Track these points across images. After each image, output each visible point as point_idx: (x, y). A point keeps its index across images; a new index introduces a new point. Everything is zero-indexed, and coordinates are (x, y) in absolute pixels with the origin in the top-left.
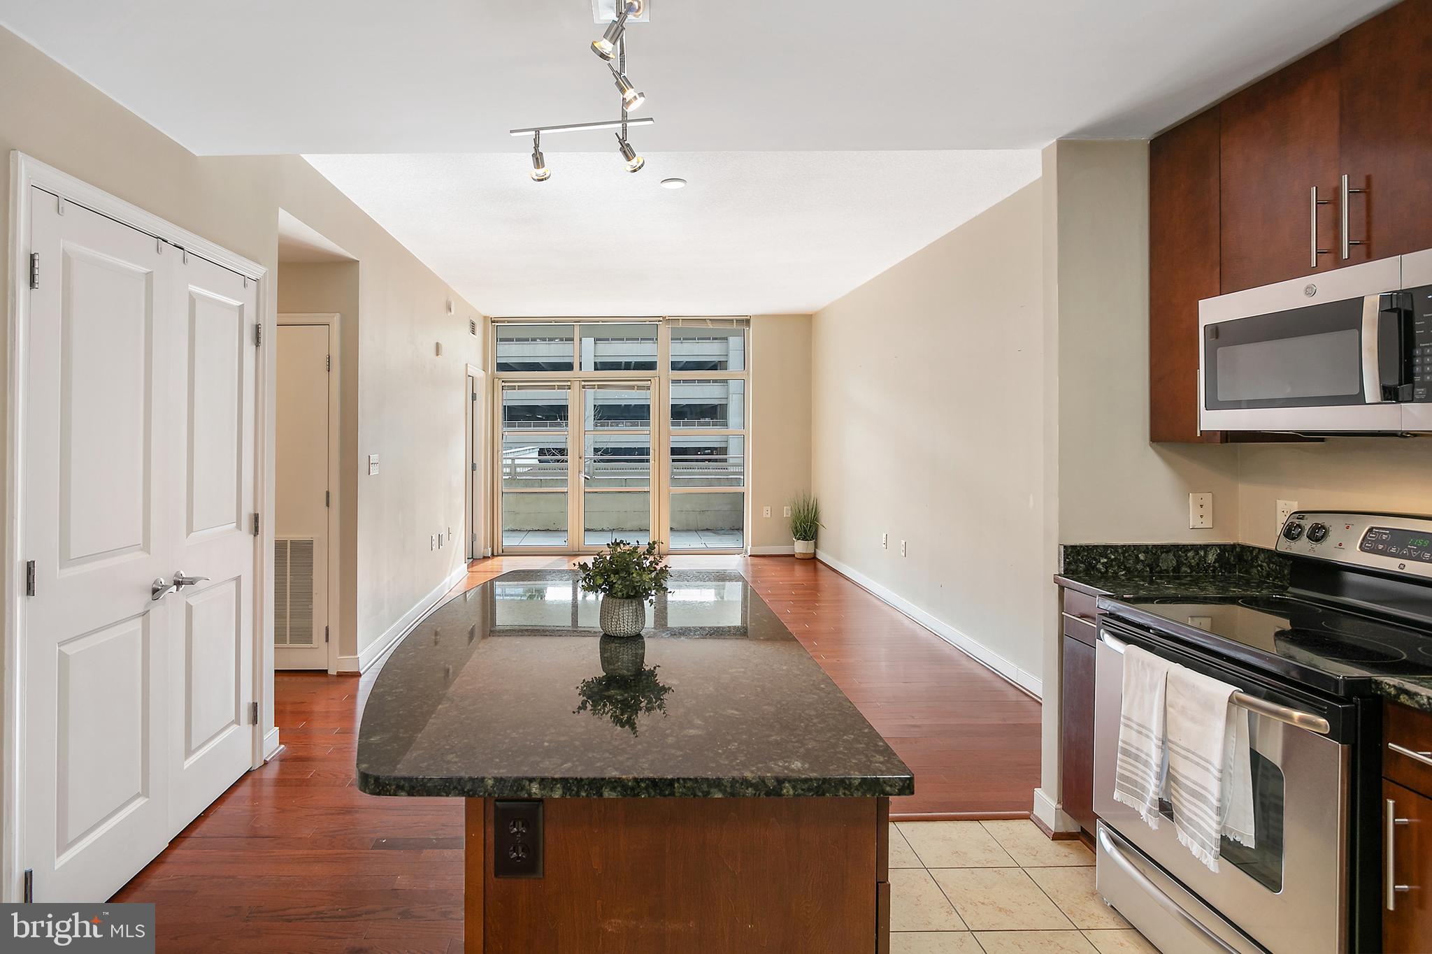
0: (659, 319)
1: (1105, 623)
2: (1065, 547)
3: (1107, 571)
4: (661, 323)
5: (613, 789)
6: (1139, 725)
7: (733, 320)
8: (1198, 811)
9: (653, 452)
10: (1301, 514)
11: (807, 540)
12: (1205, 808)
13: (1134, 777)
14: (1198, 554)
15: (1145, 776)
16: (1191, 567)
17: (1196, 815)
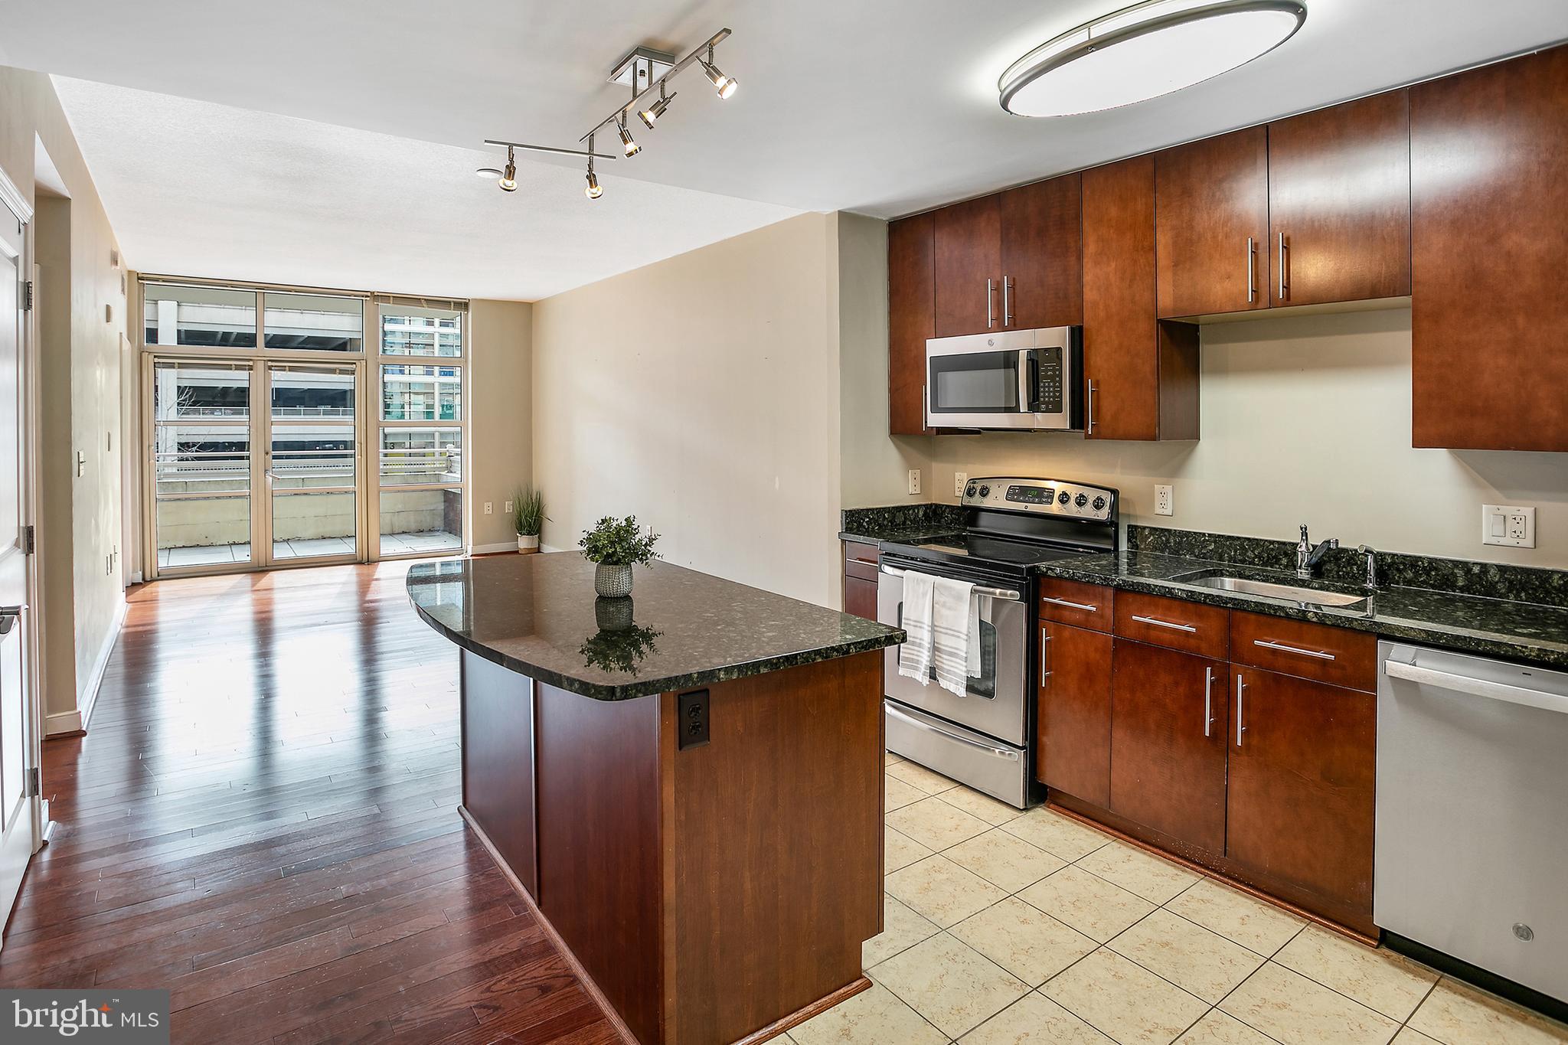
0: (366, 293)
1: (885, 560)
2: (846, 511)
3: (868, 527)
4: (368, 299)
5: (766, 667)
6: (915, 621)
7: (450, 302)
8: (953, 664)
9: (359, 446)
10: (974, 481)
11: (532, 535)
12: (958, 660)
13: (911, 656)
14: (914, 511)
15: (919, 654)
16: (911, 521)
17: (952, 666)
